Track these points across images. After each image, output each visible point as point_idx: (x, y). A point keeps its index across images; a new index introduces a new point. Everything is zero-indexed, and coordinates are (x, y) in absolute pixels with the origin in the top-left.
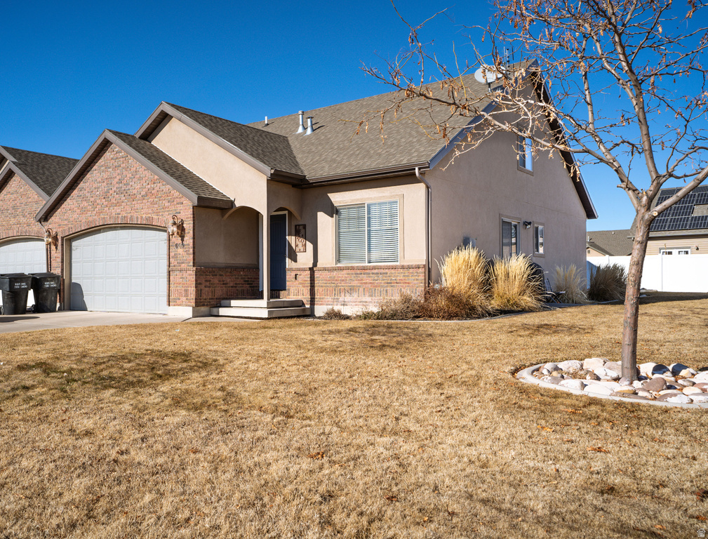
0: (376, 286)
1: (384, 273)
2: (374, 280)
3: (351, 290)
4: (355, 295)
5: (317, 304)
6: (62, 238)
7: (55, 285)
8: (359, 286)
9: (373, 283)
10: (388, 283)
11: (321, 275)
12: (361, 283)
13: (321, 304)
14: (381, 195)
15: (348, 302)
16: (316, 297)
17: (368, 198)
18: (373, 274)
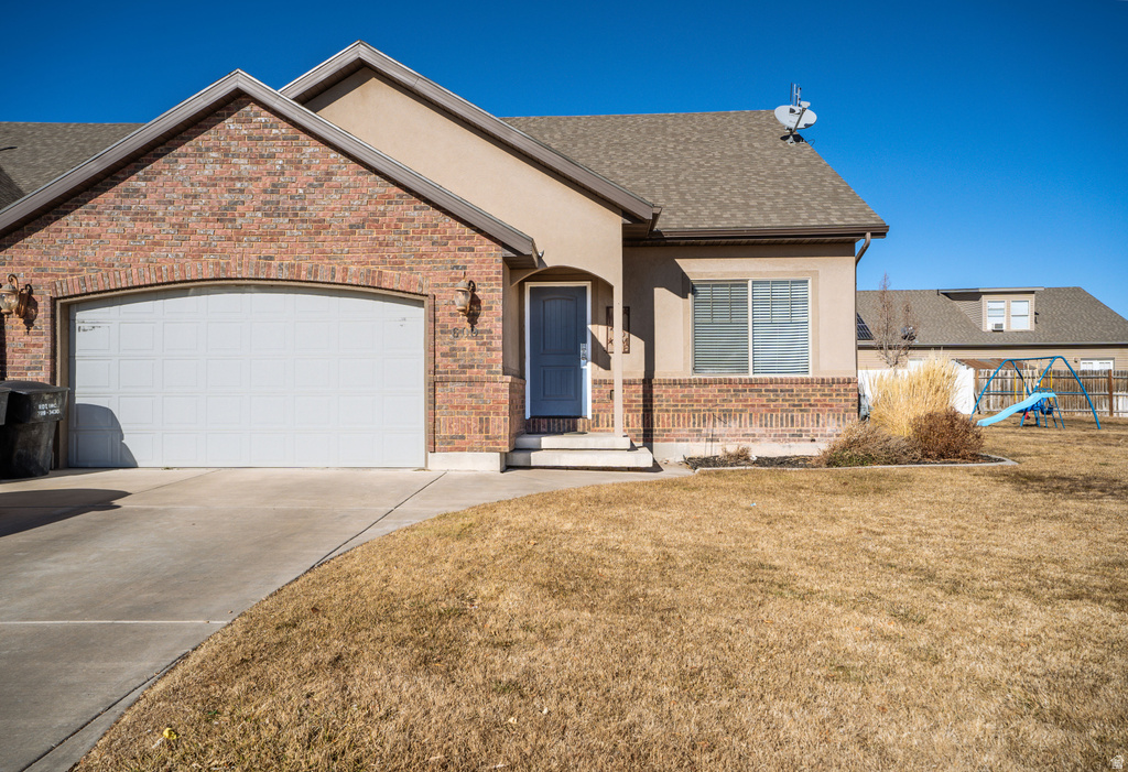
0: (773, 411)
1: (788, 391)
2: (769, 400)
3: (727, 415)
4: (734, 425)
5: (657, 440)
6: (53, 301)
7: (57, 411)
8: (741, 411)
9: (768, 406)
10: (794, 406)
11: (665, 391)
12: (746, 406)
13: (666, 440)
14: (778, 269)
15: (720, 435)
16: (655, 427)
17: (755, 273)
18: (767, 391)
